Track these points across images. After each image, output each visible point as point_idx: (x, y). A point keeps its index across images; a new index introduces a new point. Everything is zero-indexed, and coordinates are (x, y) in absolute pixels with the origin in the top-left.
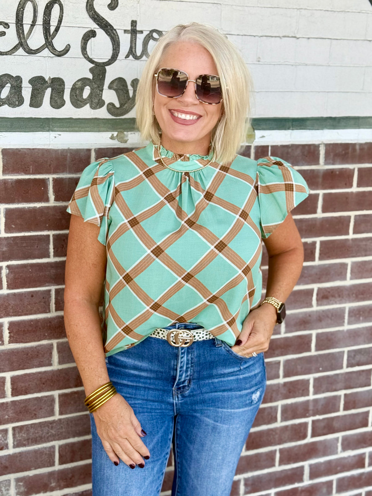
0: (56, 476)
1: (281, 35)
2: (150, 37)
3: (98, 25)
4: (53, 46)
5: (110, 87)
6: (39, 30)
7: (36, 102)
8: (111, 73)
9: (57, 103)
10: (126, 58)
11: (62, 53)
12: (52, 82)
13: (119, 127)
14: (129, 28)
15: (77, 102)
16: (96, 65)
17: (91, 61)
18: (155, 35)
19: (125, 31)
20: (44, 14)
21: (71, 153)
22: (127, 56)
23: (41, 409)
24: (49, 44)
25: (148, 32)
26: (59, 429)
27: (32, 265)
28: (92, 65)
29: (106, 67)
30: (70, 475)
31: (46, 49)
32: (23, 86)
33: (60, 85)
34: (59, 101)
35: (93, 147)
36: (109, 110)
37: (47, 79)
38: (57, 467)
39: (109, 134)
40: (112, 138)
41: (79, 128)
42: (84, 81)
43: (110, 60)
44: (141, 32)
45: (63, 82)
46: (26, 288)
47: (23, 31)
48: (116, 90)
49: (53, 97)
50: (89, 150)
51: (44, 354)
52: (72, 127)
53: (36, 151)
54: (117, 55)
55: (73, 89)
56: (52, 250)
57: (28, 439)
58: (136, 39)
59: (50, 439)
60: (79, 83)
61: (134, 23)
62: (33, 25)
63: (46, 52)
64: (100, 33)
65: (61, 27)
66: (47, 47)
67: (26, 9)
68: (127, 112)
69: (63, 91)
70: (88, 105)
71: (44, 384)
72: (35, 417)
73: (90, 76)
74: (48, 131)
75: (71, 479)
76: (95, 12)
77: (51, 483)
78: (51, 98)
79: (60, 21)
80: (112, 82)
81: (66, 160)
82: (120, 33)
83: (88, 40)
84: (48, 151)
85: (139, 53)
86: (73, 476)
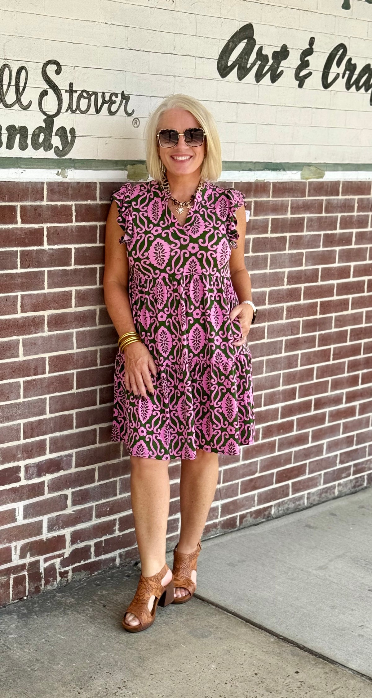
0: (21, 448)
1: (163, 96)
2: (81, 96)
3: (49, 86)
4: (21, 102)
5: (56, 134)
6: (13, 89)
7: (10, 146)
8: (58, 123)
9: (23, 146)
10: (66, 111)
11: (26, 107)
12: (20, 130)
13: (62, 165)
14: (68, 88)
15: (36, 146)
16: (48, 117)
17: (44, 113)
18: (85, 95)
19: (66, 91)
20: (16, 77)
21: (32, 186)
22: (67, 110)
23: (12, 392)
24: (18, 101)
25: (80, 92)
26: (23, 410)
27: (7, 275)
28: (46, 117)
29: (54, 118)
30: (30, 449)
31: (17, 104)
32: (2, 132)
33: (25, 132)
34: (24, 145)
35: (45, 181)
36: (55, 152)
37: (17, 127)
38: (22, 441)
39: (55, 171)
40: (58, 174)
41: (37, 165)
42: (40, 129)
43: (56, 113)
44: (76, 92)
45: (27, 130)
46: (3, 293)
47: (3, 90)
48: (60, 136)
49: (21, 141)
50: (43, 183)
51: (14, 347)
52: (32, 165)
53: (10, 183)
54: (61, 110)
55: (33, 135)
56: (19, 263)
57: (3, 417)
58: (72, 97)
59: (18, 417)
60: (37, 131)
61: (71, 85)
62: (9, 85)
63: (17, 106)
64: (50, 92)
65: (26, 88)
66: (17, 103)
67: (5, 73)
68: (67, 154)
69: (27, 137)
70: (42, 148)
71: (14, 372)
72: (8, 399)
73: (44, 125)
74: (17, 168)
75: (31, 451)
76: (47, 76)
77: (18, 455)
78: (19, 142)
79: (26, 83)
80: (58, 130)
81: (29, 191)
82: (63, 92)
83: (43, 98)
84: (17, 183)
85: (74, 108)
86: (32, 449)
